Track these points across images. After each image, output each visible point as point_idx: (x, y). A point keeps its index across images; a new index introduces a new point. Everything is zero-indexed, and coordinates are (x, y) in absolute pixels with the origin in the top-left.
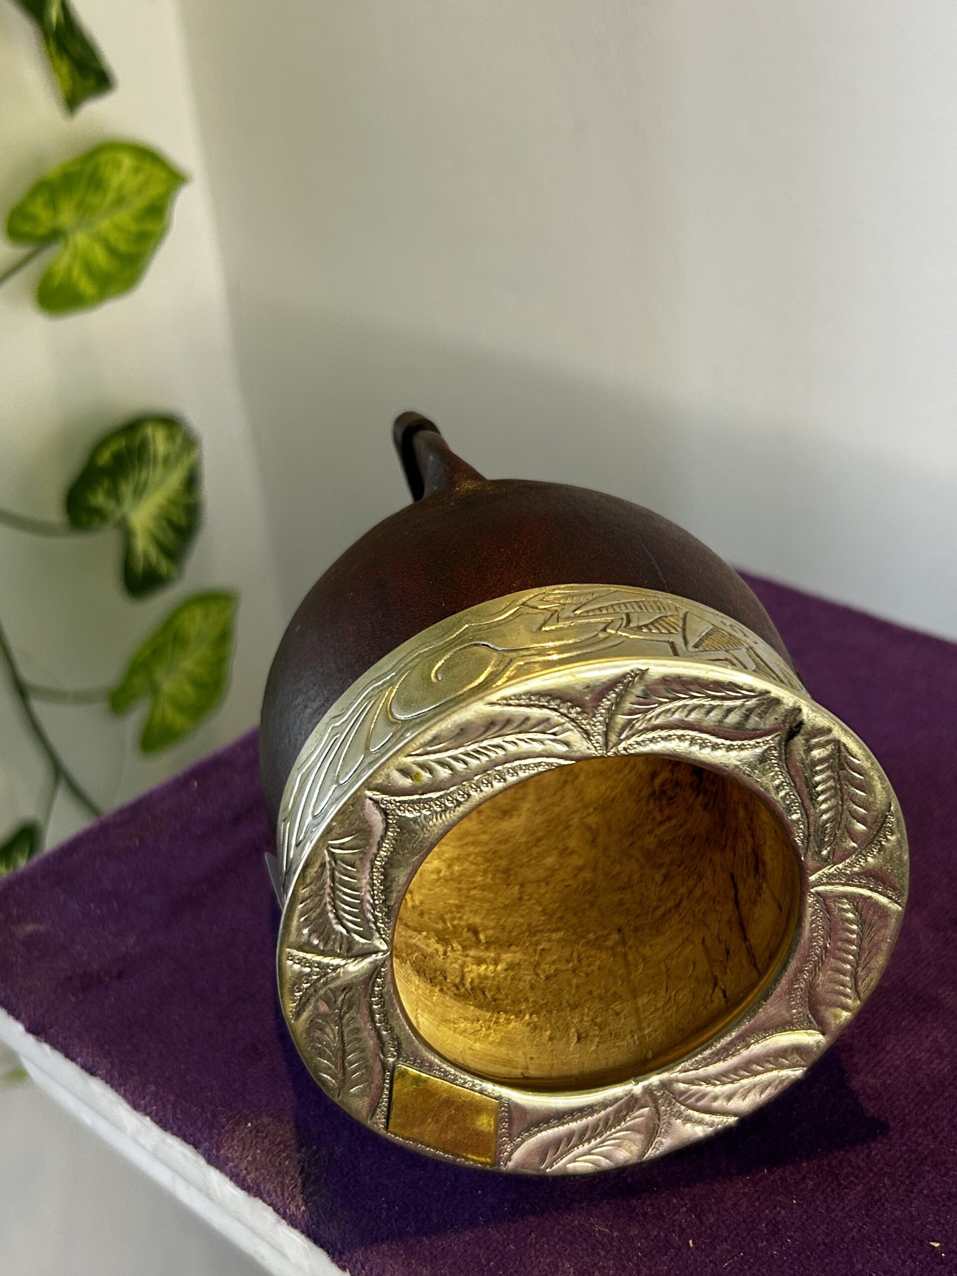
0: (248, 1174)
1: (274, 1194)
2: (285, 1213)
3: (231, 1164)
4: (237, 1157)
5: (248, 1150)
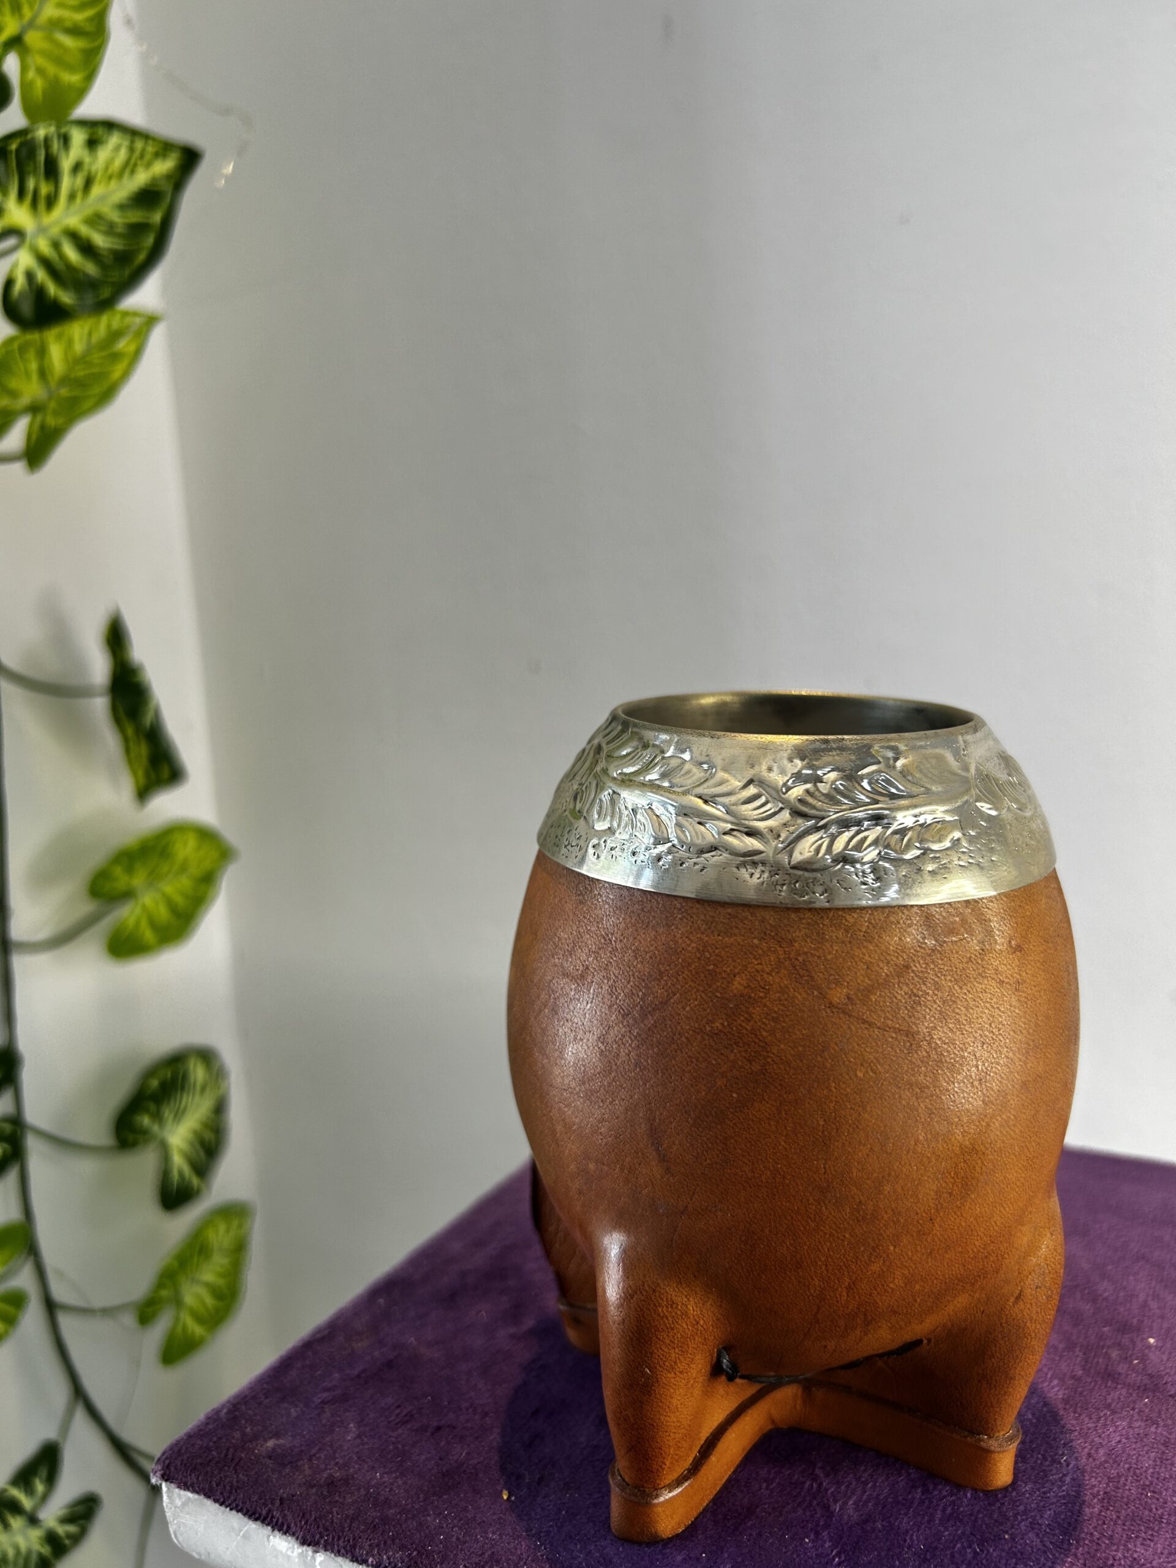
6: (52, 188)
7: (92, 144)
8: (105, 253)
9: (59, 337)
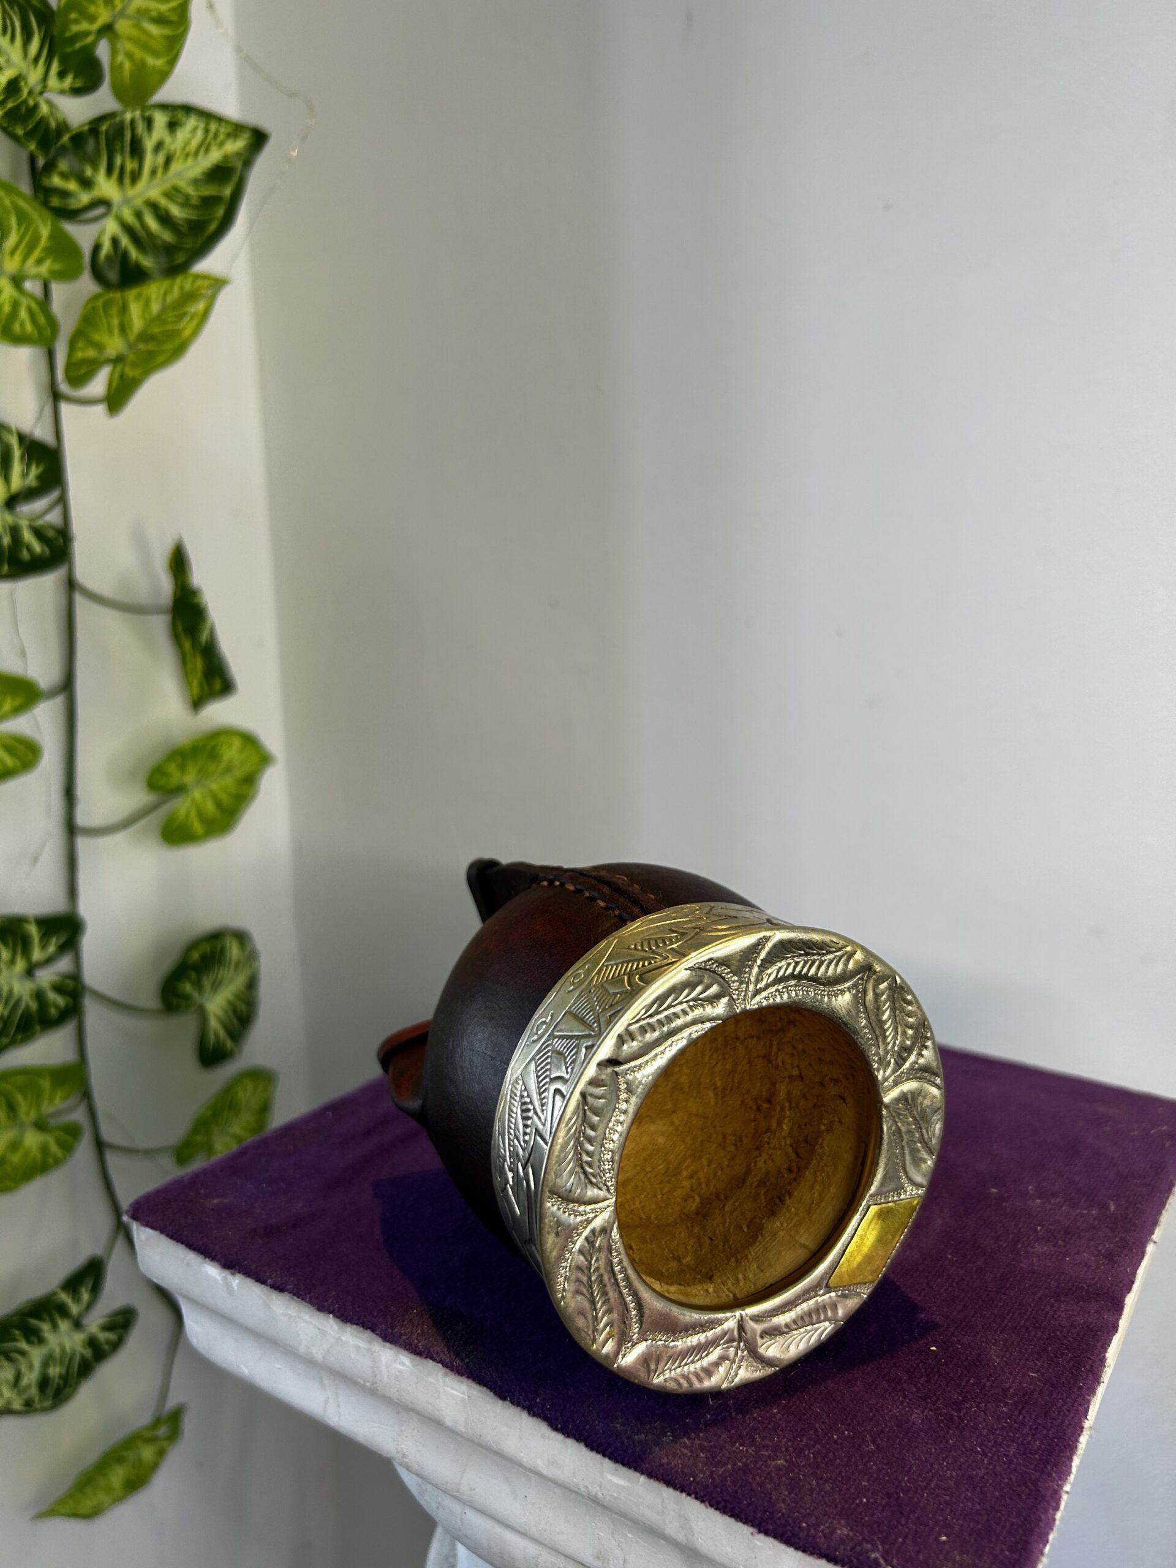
0: (419, 1342)
1: (442, 1354)
2: (453, 1366)
3: (404, 1337)
4: (409, 1332)
5: (417, 1327)
6: (135, 165)
7: (173, 126)
8: (181, 222)
9: (138, 297)
